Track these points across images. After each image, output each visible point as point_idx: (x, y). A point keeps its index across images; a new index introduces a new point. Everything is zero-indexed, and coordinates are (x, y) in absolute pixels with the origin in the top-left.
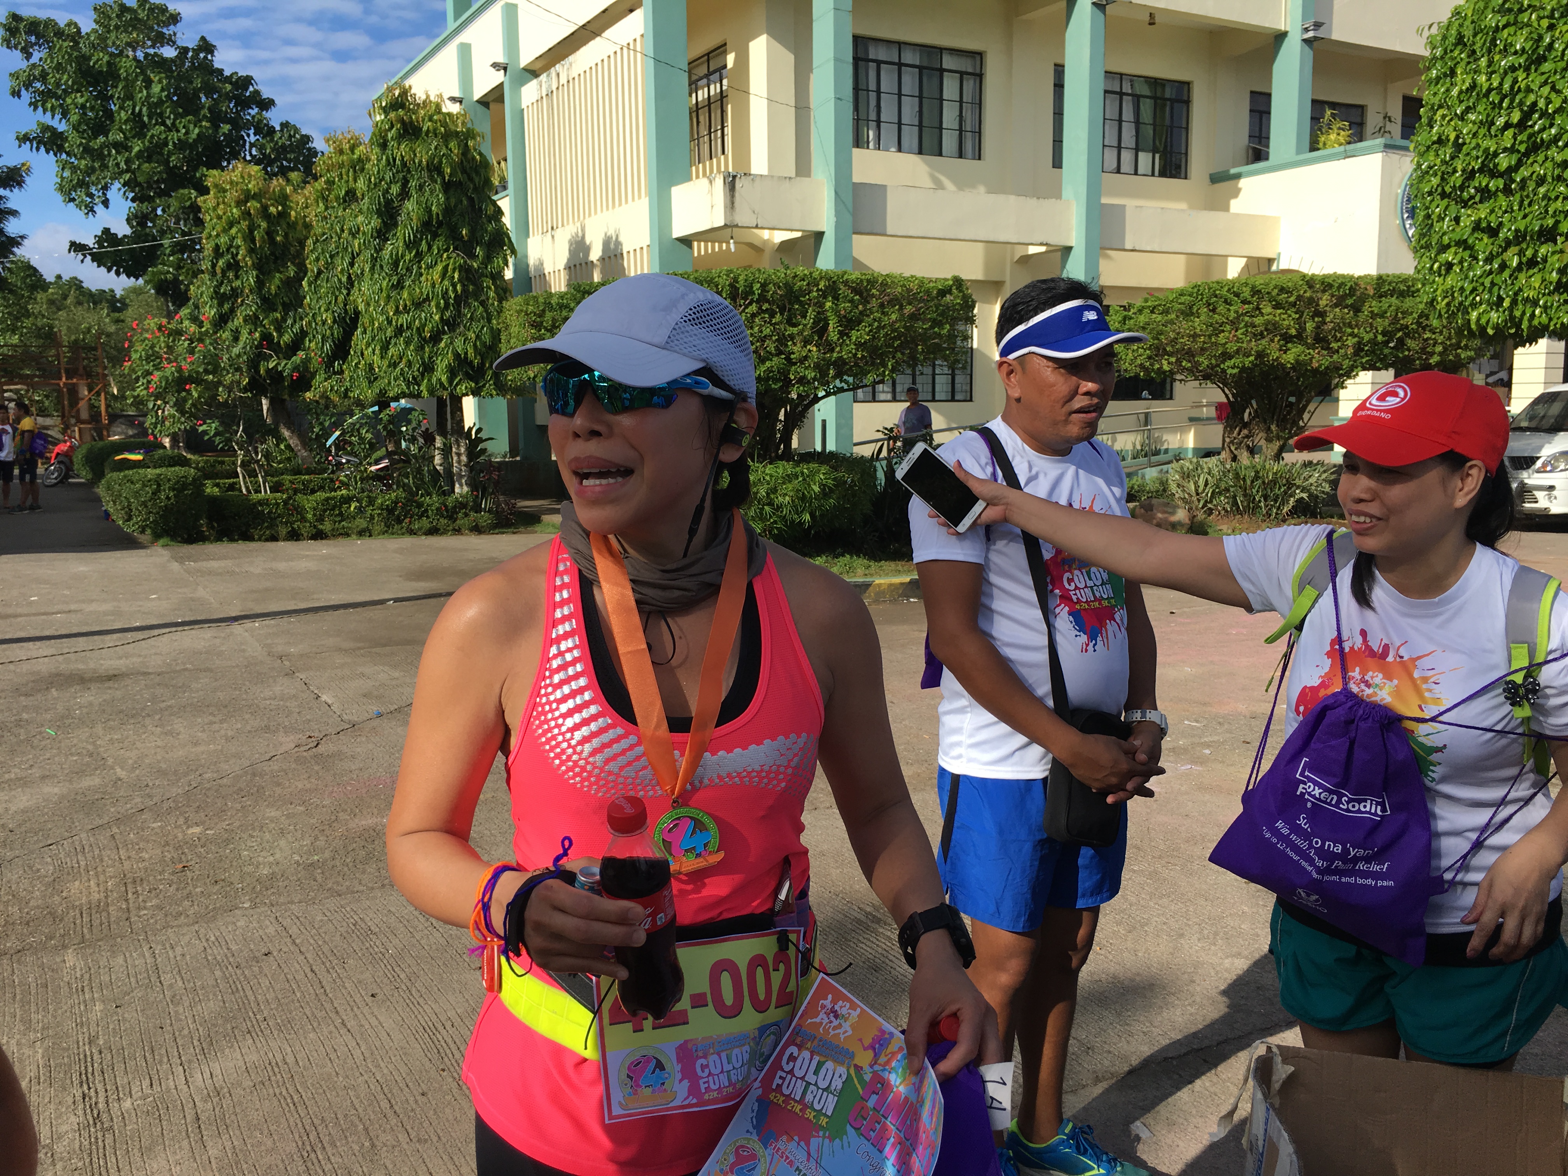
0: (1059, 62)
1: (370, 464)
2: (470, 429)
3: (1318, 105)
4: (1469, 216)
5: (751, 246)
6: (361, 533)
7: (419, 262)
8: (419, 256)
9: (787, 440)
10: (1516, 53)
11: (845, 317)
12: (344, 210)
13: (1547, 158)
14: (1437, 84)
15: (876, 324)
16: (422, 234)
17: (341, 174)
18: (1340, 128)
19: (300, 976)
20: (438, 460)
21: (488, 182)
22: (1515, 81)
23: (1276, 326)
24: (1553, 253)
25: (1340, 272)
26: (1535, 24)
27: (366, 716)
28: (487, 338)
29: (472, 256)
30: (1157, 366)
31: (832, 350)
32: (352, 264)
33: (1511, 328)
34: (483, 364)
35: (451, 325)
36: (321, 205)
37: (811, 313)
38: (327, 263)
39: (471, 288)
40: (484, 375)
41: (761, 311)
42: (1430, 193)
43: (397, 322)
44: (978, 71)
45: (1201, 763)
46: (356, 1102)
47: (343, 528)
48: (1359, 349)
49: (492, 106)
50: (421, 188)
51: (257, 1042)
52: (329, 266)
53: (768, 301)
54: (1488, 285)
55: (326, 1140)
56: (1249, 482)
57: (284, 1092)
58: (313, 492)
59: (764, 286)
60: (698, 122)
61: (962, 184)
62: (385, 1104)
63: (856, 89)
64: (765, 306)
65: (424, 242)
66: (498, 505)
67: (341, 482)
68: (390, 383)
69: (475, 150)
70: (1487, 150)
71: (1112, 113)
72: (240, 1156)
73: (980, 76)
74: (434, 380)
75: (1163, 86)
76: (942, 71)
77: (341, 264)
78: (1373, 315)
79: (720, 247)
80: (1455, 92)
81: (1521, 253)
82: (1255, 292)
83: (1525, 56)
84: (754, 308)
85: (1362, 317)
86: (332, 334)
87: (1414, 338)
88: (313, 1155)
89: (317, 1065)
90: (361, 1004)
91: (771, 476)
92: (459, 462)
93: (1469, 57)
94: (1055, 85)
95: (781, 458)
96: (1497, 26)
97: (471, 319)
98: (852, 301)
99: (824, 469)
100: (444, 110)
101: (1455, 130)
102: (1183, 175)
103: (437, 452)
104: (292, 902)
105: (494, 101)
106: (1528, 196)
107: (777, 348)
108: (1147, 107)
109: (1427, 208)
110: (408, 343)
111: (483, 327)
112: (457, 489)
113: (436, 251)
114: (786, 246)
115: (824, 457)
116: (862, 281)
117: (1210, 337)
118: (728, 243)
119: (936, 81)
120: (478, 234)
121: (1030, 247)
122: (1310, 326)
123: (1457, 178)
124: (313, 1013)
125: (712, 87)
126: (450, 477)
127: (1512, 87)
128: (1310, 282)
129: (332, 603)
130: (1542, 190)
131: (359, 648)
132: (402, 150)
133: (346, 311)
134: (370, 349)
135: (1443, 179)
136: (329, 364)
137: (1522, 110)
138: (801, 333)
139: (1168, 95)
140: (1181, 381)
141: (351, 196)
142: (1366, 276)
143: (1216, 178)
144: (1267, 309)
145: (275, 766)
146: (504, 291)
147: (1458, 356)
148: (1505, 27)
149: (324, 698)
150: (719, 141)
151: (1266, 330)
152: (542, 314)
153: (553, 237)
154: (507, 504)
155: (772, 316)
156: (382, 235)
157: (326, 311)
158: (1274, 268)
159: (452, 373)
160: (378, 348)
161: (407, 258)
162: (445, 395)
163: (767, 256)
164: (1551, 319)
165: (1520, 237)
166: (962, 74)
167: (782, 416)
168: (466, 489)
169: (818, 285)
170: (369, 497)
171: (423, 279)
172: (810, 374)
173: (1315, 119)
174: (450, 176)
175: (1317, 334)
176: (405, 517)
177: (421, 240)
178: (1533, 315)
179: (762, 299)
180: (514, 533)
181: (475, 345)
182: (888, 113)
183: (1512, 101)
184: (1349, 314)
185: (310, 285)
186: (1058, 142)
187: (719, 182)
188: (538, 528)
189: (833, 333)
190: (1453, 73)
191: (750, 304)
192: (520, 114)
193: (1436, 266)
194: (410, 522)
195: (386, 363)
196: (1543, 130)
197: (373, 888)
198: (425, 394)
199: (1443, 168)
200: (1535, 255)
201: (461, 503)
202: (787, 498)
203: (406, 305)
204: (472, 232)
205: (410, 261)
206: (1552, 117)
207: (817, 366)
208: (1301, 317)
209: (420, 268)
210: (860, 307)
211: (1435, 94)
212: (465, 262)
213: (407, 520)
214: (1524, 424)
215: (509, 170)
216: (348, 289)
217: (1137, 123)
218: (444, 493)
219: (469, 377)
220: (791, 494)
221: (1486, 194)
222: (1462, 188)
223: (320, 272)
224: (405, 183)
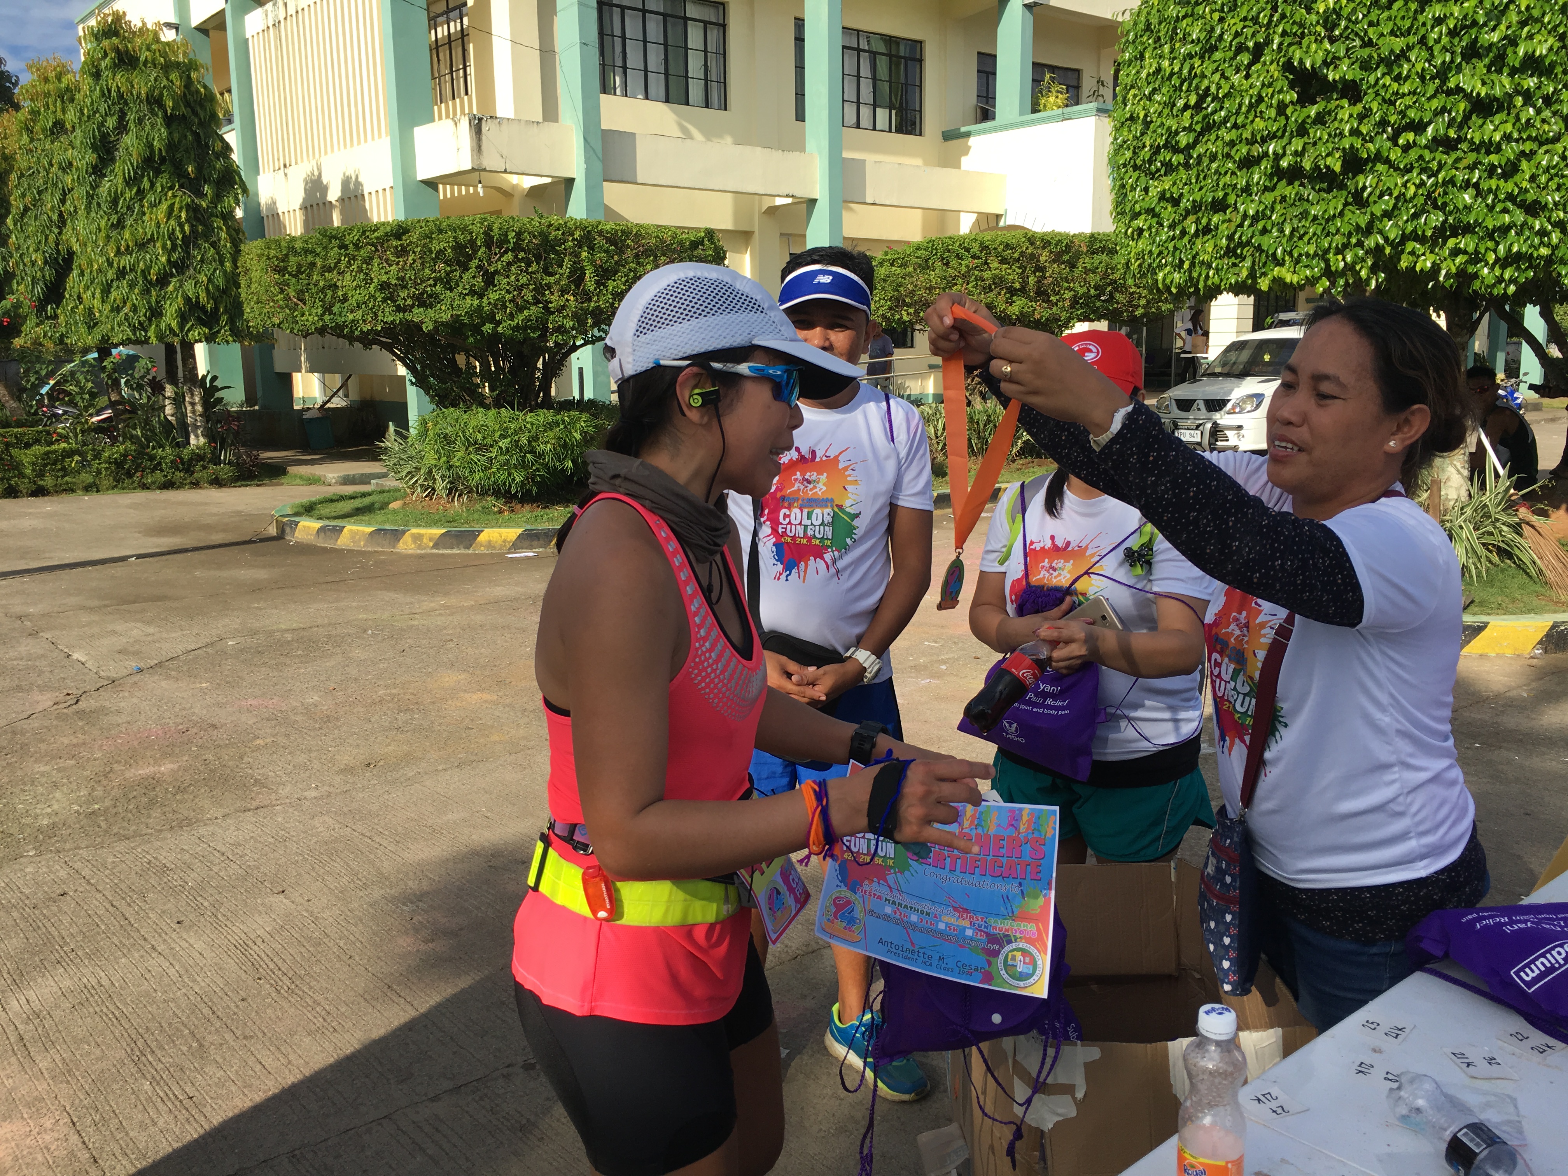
0: (799, 16)
1: (91, 415)
2: (204, 377)
3: (1038, 67)
4: (1156, 187)
5: (500, 190)
6: (88, 488)
7: (141, 200)
8: (141, 193)
9: (546, 388)
10: (1193, 41)
11: (601, 266)
12: (52, 142)
13: (1218, 137)
14: (1129, 66)
15: (632, 274)
16: (144, 170)
17: (47, 103)
18: (1058, 92)
19: (101, 912)
20: (169, 410)
21: (214, 116)
22: (1192, 68)
23: (1002, 279)
24: (1223, 222)
25: (1058, 229)
26: (1208, 17)
27: (125, 672)
28: (220, 281)
29: (201, 195)
30: (897, 317)
31: (590, 300)
32: (63, 201)
33: (1190, 287)
34: (216, 309)
35: (180, 267)
36: (25, 137)
37: (567, 263)
38: (35, 199)
39: (200, 228)
40: (218, 320)
41: (517, 259)
42: (1125, 165)
43: (118, 264)
44: (721, 22)
45: (939, 677)
46: (177, 1012)
47: (67, 483)
48: (1074, 302)
49: (211, 33)
50: (140, 121)
51: (69, 970)
52: (36, 202)
53: (523, 250)
54: (1171, 249)
55: (154, 1045)
56: (982, 426)
57: (105, 1010)
58: (28, 446)
59: (519, 234)
60: (439, 60)
61: (710, 134)
62: (206, 1011)
63: (601, 34)
64: (521, 255)
65: (146, 179)
66: (238, 456)
67: (59, 434)
68: (113, 329)
69: (199, 82)
70: (1169, 128)
71: (851, 69)
72: (71, 1065)
73: (723, 26)
74: (163, 326)
75: (898, 44)
76: (686, 19)
77: (51, 200)
78: (1087, 271)
79: (467, 191)
80: (1144, 75)
81: (1198, 222)
82: (984, 247)
83: (1200, 45)
84: (509, 256)
85: (1078, 271)
86: (44, 277)
87: (1121, 292)
88: (143, 1058)
89: (133, 985)
90: (169, 931)
91: (532, 424)
92: (194, 412)
93: (1155, 42)
94: (796, 39)
95: (541, 406)
96: (1178, 17)
97: (202, 261)
98: (607, 251)
99: (585, 416)
100: (163, 39)
101: (1144, 109)
102: (918, 132)
103: (167, 402)
104: (79, 848)
105: (214, 28)
106: (1203, 171)
107: (534, 297)
108: (883, 64)
109: (1122, 179)
110: (131, 286)
111: (215, 270)
112: (193, 440)
113: (159, 189)
114: (535, 192)
115: (582, 405)
116: (616, 231)
117: (944, 289)
118: (476, 187)
119: (680, 29)
120: (206, 172)
121: (777, 199)
122: (1032, 280)
123: (1146, 153)
124: (121, 942)
125: (452, 24)
126: (184, 429)
127: (1190, 72)
128: (1031, 239)
129: (67, 561)
130: (1214, 166)
131: (106, 606)
132: (118, 81)
133: (58, 251)
134: (89, 293)
135: (1134, 153)
136: (41, 308)
137: (1198, 94)
138: (557, 282)
139: (902, 54)
140: (920, 330)
141: (58, 128)
142: (1080, 234)
143: (950, 136)
144: (995, 264)
145: (35, 723)
146: (237, 235)
147: (1159, 308)
148: (1184, 17)
149: (76, 656)
150: (462, 80)
151: (994, 283)
152: (286, 257)
153: (286, 175)
154: (249, 456)
155: (529, 265)
156: (98, 170)
157: (36, 251)
158: (1002, 224)
159: (183, 318)
160: (98, 291)
161: (128, 195)
162: (176, 341)
163: (516, 201)
164: (1221, 280)
165: (1196, 207)
166: (706, 23)
167: (540, 364)
168: (202, 440)
169: (573, 235)
170: (94, 450)
171: (146, 218)
172: (569, 323)
173: (1036, 81)
174: (172, 110)
175: (1039, 288)
176: (136, 471)
177: (143, 176)
178: (1207, 276)
179: (517, 248)
180: (258, 486)
181: (207, 289)
182: (634, 59)
183: (1190, 85)
184: (1065, 270)
185: (15, 224)
186: (800, 95)
187: (464, 123)
188: (284, 480)
189: (590, 283)
190: (1142, 57)
191: (506, 252)
192: (244, 45)
193: (1130, 231)
194: (142, 476)
195: (108, 307)
196: (1214, 112)
197: (161, 831)
198: (153, 340)
199: (1135, 143)
200: (1209, 223)
201: (198, 455)
202: (549, 446)
203: (128, 246)
204: (199, 169)
205: (131, 199)
206: (1221, 101)
207: (575, 316)
208: (1024, 272)
209: (143, 206)
210: (616, 257)
211: (1128, 75)
212: (193, 201)
213: (138, 474)
214: (1218, 370)
215: (234, 102)
216: (59, 227)
217: (874, 79)
218: (178, 445)
219: (202, 323)
220: (553, 441)
221: (1169, 168)
222: (1150, 161)
223: (26, 209)
224: (122, 115)
